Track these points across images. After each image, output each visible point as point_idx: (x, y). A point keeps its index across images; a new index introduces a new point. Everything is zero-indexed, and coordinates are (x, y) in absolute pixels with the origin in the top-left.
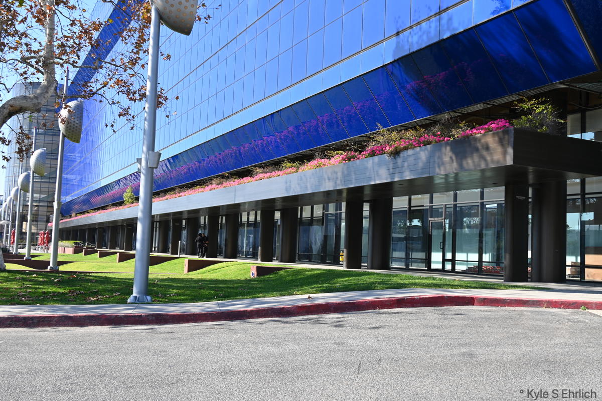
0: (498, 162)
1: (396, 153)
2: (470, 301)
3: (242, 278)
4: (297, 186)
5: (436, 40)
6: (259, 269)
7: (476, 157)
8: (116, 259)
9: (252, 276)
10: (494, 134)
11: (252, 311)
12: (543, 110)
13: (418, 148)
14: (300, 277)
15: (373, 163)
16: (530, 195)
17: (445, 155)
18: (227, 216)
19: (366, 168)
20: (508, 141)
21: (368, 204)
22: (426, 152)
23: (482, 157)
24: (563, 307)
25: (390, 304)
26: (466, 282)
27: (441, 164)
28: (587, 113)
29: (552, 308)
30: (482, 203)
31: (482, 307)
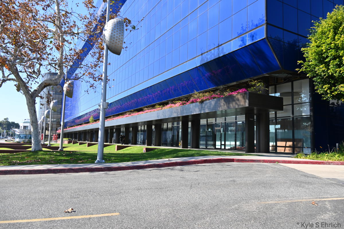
0: (243, 105)
1: (202, 102)
2: (232, 160)
3: (140, 152)
4: (162, 115)
5: (217, 57)
6: (146, 149)
7: (234, 103)
8: (86, 146)
9: (144, 152)
10: (241, 94)
11: (146, 165)
12: (260, 85)
13: (211, 100)
14: (163, 152)
15: (193, 106)
16: (255, 118)
17: (222, 103)
18: (132, 127)
19: (190, 108)
20: (247, 97)
21: (191, 122)
22: (214, 101)
23: (236, 103)
24: (269, 162)
25: (201, 162)
26: (231, 153)
27: (220, 106)
28: (277, 86)
29: (265, 163)
30: (236, 121)
31: (237, 163)
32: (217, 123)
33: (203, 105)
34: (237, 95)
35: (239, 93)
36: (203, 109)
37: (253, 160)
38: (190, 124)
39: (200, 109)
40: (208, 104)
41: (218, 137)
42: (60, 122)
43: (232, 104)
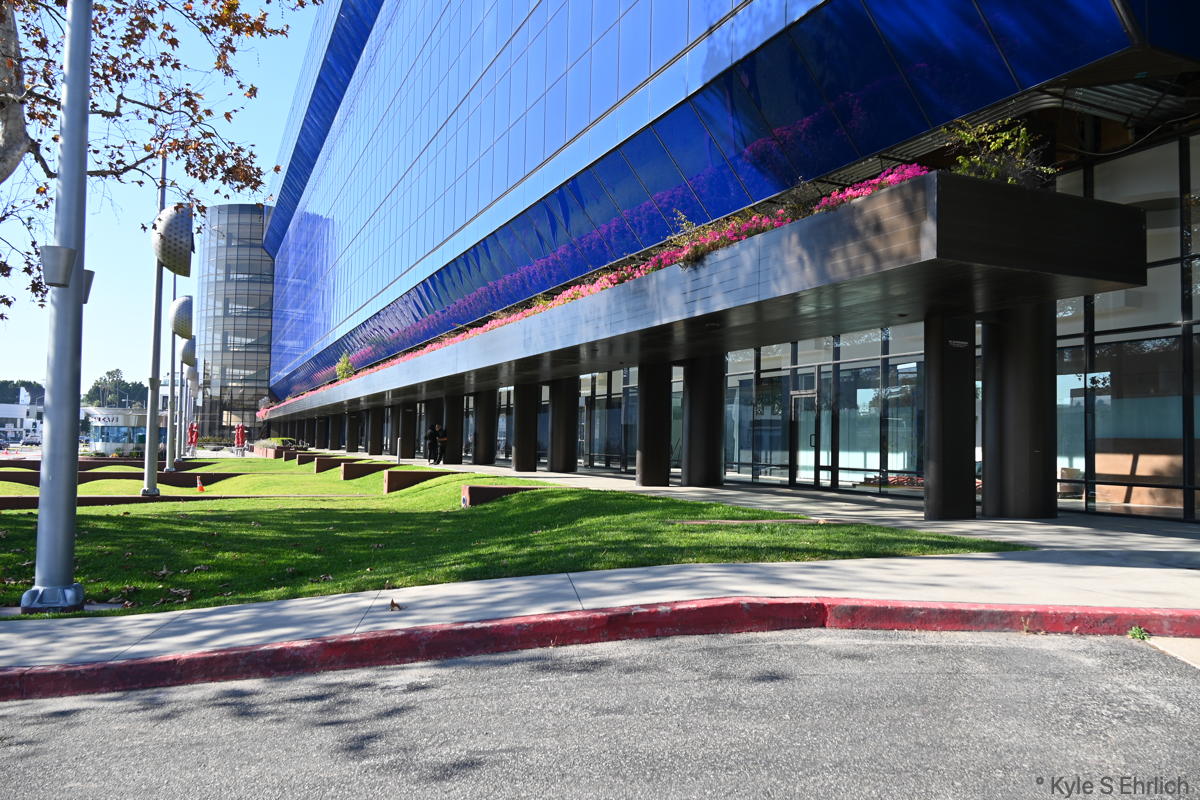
0: (902, 256)
1: (696, 260)
2: (811, 615)
3: (447, 508)
4: (540, 339)
5: (780, 28)
7: (853, 248)
8: (314, 469)
10: (892, 191)
12: (1007, 143)
13: (737, 243)
15: (658, 282)
17: (789, 253)
18: (475, 395)
20: (925, 203)
21: (681, 369)
22: (752, 250)
23: (868, 248)
24: (1077, 631)
25: (589, 630)
26: (832, 537)
27: (780, 273)
28: (1096, 168)
29: (1047, 633)
30: (885, 361)
31: (847, 632)
32: (799, 372)
33: (703, 272)
34: (870, 197)
35: (882, 187)
36: (699, 295)
37: (960, 612)
38: (678, 374)
39: (688, 295)
40: (726, 266)
41: (805, 432)
42: (268, 380)
43: (846, 255)
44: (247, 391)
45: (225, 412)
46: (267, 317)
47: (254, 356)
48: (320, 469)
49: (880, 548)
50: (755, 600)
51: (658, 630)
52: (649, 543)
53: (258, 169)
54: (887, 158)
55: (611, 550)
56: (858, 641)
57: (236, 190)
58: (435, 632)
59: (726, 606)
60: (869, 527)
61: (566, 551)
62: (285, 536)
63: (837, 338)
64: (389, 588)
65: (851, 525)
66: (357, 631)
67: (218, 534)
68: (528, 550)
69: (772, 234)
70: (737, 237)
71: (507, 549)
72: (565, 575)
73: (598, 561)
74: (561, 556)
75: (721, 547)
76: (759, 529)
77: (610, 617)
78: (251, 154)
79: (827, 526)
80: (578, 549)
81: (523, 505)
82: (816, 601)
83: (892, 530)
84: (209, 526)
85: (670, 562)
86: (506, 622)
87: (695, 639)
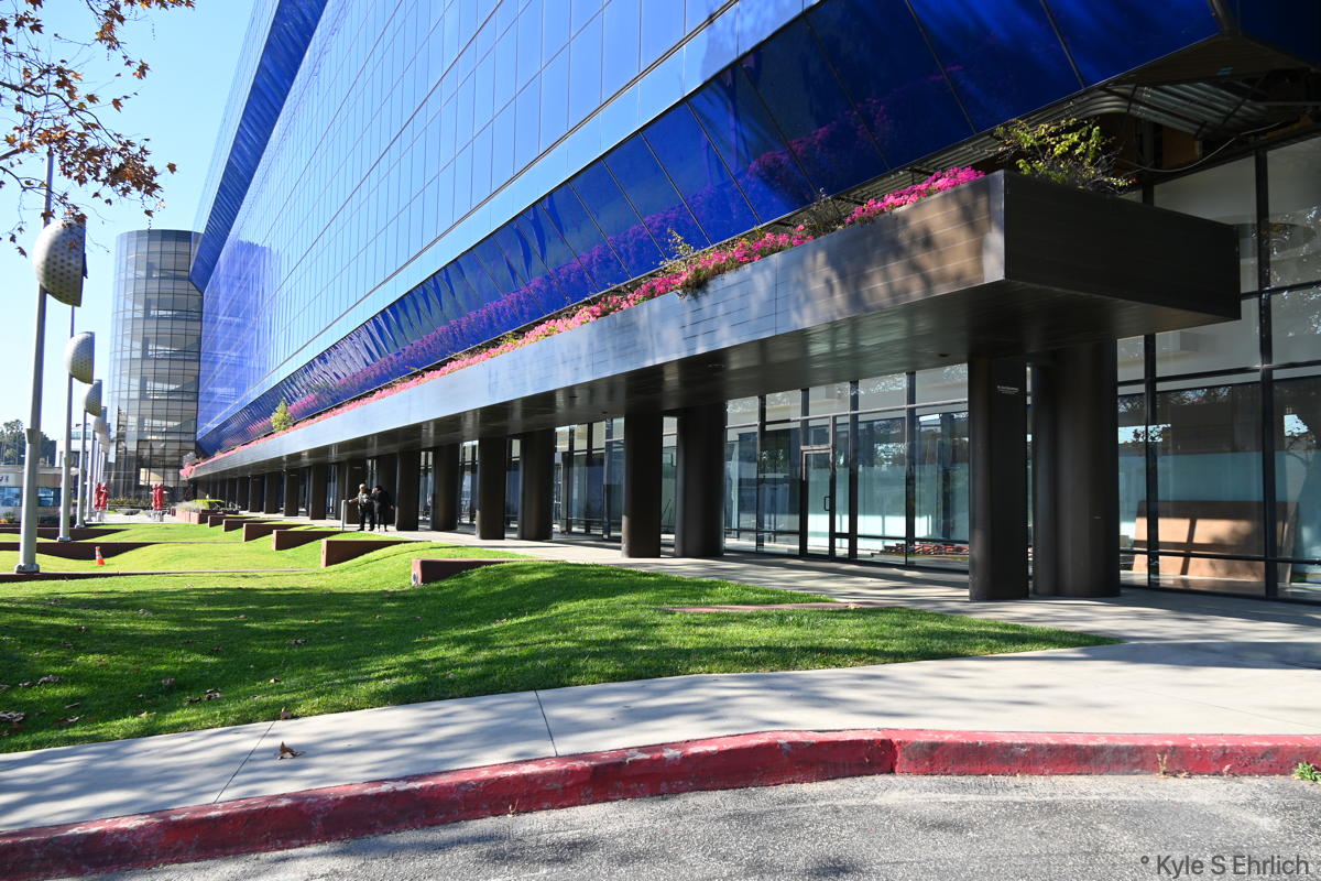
0: (959, 277)
1: (698, 286)
2: (879, 758)
3: (394, 587)
4: (508, 382)
5: (795, 11)
7: (896, 269)
8: (242, 537)
10: (945, 196)
13: (749, 265)
15: (651, 313)
16: (1029, 385)
17: (814, 275)
18: (435, 450)
19: (637, 329)
20: (989, 210)
21: (674, 420)
22: (768, 273)
23: (915, 268)
24: (1229, 771)
25: (565, 788)
26: (874, 629)
27: (802, 299)
28: (1157, 188)
29: (1190, 776)
30: (912, 412)
31: (926, 780)
32: (811, 424)
33: (706, 301)
34: (918, 206)
35: (930, 194)
36: (701, 328)
37: (1075, 748)
38: (670, 426)
39: (688, 329)
40: (735, 292)
42: (195, 433)
43: (886, 276)
44: (169, 446)
45: (143, 470)
46: (194, 361)
47: (178, 405)
48: (249, 537)
49: (937, 645)
50: (796, 737)
51: (664, 785)
52: (644, 643)
53: (151, 169)
54: (920, 172)
55: (594, 655)
56: (944, 797)
57: (121, 193)
58: (337, 799)
59: (758, 747)
60: (912, 612)
61: (535, 656)
62: (177, 629)
63: (855, 383)
64: (286, 718)
65: (888, 610)
66: (222, 798)
67: (87, 630)
68: (484, 654)
69: (793, 253)
70: (749, 257)
71: (456, 653)
72: (531, 695)
73: (578, 672)
74: (529, 665)
75: (739, 649)
76: (781, 620)
77: (595, 768)
78: (143, 149)
79: (860, 612)
80: (550, 654)
81: (487, 583)
82: (880, 736)
83: (941, 616)
84: (82, 616)
85: (674, 672)
86: (444, 780)
87: (717, 796)
